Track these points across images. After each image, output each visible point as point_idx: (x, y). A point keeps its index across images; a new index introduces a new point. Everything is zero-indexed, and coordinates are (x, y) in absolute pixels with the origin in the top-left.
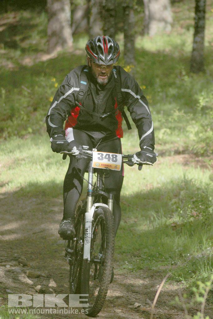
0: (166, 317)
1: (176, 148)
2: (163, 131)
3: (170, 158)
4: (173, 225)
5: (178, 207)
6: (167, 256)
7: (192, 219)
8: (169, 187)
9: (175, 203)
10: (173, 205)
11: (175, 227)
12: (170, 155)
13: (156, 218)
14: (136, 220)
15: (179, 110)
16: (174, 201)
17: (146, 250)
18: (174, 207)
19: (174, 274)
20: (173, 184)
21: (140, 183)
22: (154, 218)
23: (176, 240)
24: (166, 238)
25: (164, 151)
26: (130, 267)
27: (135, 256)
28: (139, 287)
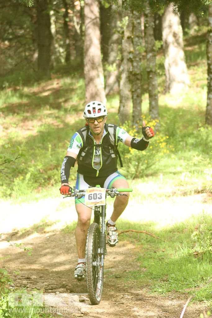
1: (196, 188)
2: (183, 174)
4: (195, 253)
5: (198, 238)
6: (191, 280)
9: (196, 235)
10: (194, 236)
11: (197, 255)
12: (190, 194)
13: (181, 248)
14: (164, 251)
15: (198, 155)
16: (195, 233)
17: (173, 275)
18: (196, 238)
19: (197, 295)
20: (194, 219)
22: (179, 248)
23: (198, 266)
24: (190, 265)
25: (186, 191)
26: (160, 290)
27: (164, 281)
28: (168, 306)
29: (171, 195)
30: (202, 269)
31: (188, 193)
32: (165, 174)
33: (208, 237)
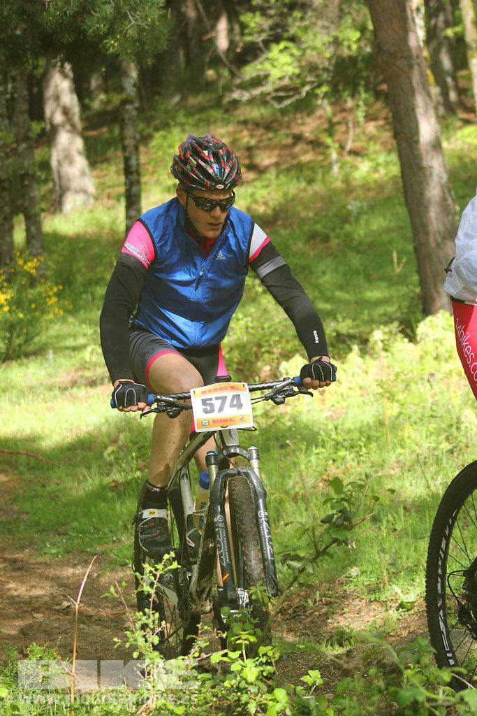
0: (109, 618)
2: (89, 349)
3: (103, 387)
4: (112, 485)
5: (116, 459)
6: (107, 530)
7: (138, 474)
8: (104, 429)
9: (113, 452)
10: (109, 455)
11: (115, 487)
12: (102, 383)
13: (88, 477)
14: (58, 482)
16: (110, 449)
17: (75, 524)
18: (112, 457)
19: (118, 556)
20: (109, 425)
21: (61, 428)
22: (84, 476)
23: (118, 506)
24: (103, 504)
25: (95, 378)
26: (54, 551)
27: (59, 535)
28: (68, 578)
29: (69, 385)
30: (124, 510)
31: (99, 382)
32: (57, 350)
33: (134, 454)
